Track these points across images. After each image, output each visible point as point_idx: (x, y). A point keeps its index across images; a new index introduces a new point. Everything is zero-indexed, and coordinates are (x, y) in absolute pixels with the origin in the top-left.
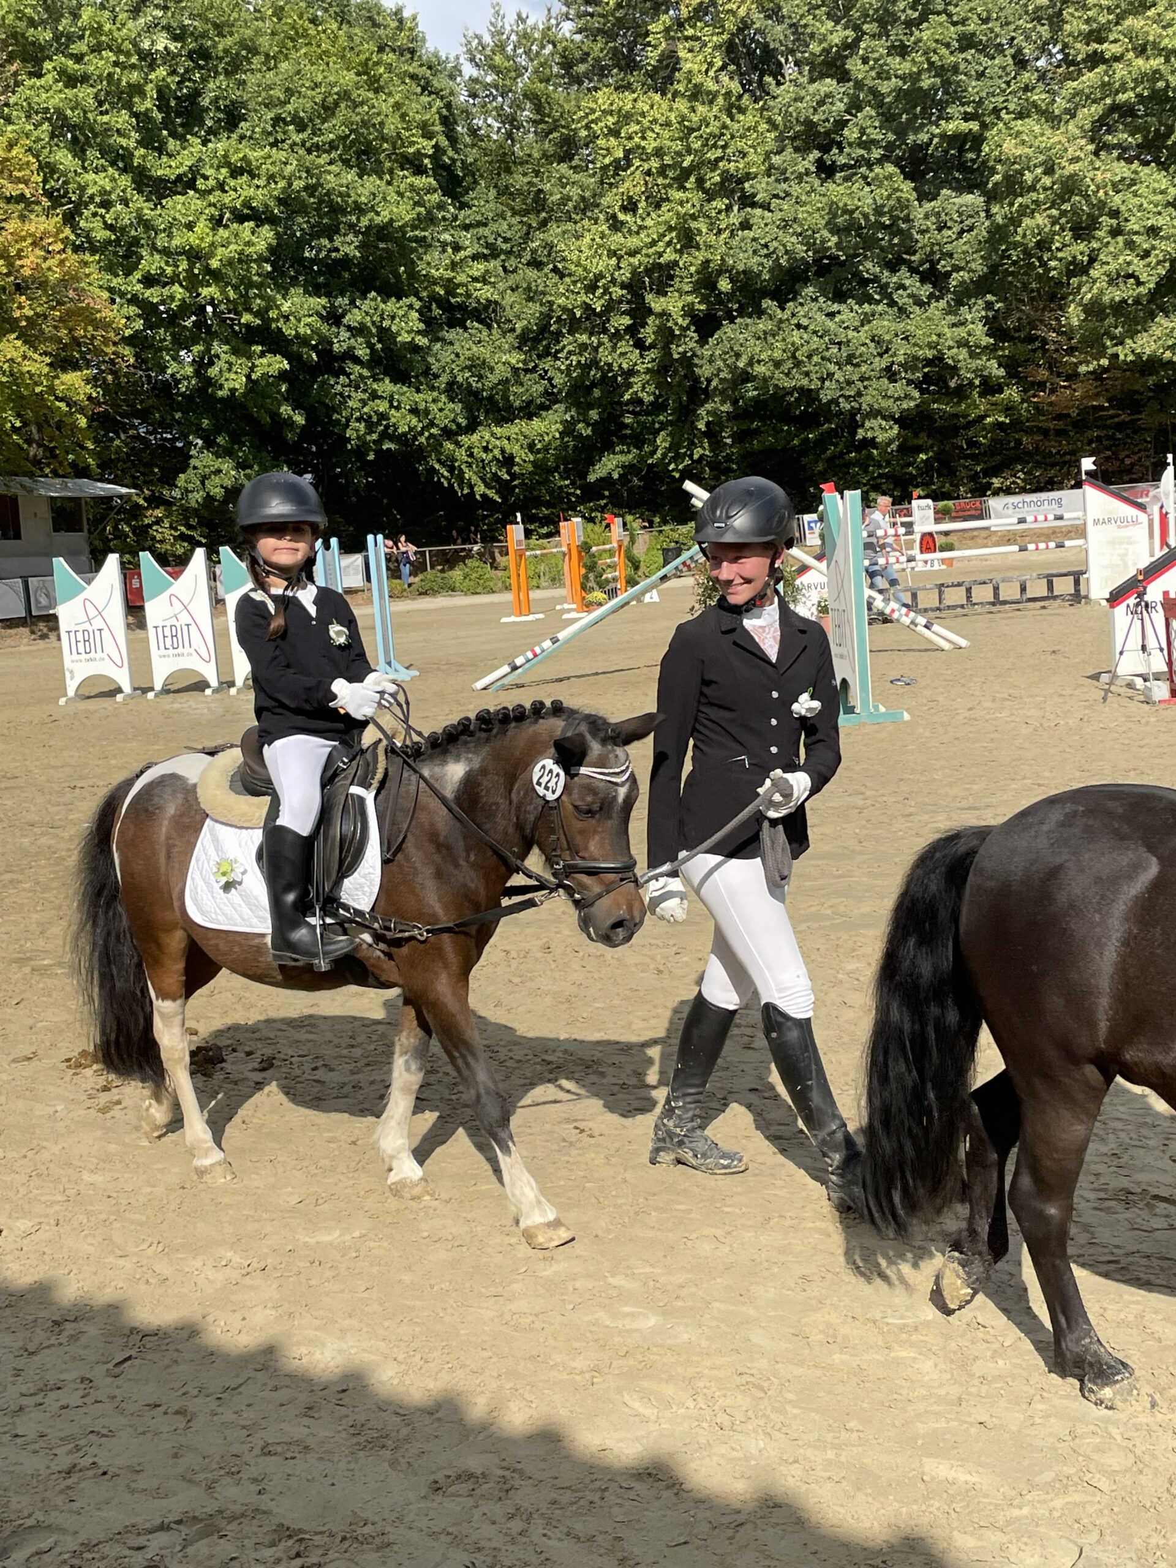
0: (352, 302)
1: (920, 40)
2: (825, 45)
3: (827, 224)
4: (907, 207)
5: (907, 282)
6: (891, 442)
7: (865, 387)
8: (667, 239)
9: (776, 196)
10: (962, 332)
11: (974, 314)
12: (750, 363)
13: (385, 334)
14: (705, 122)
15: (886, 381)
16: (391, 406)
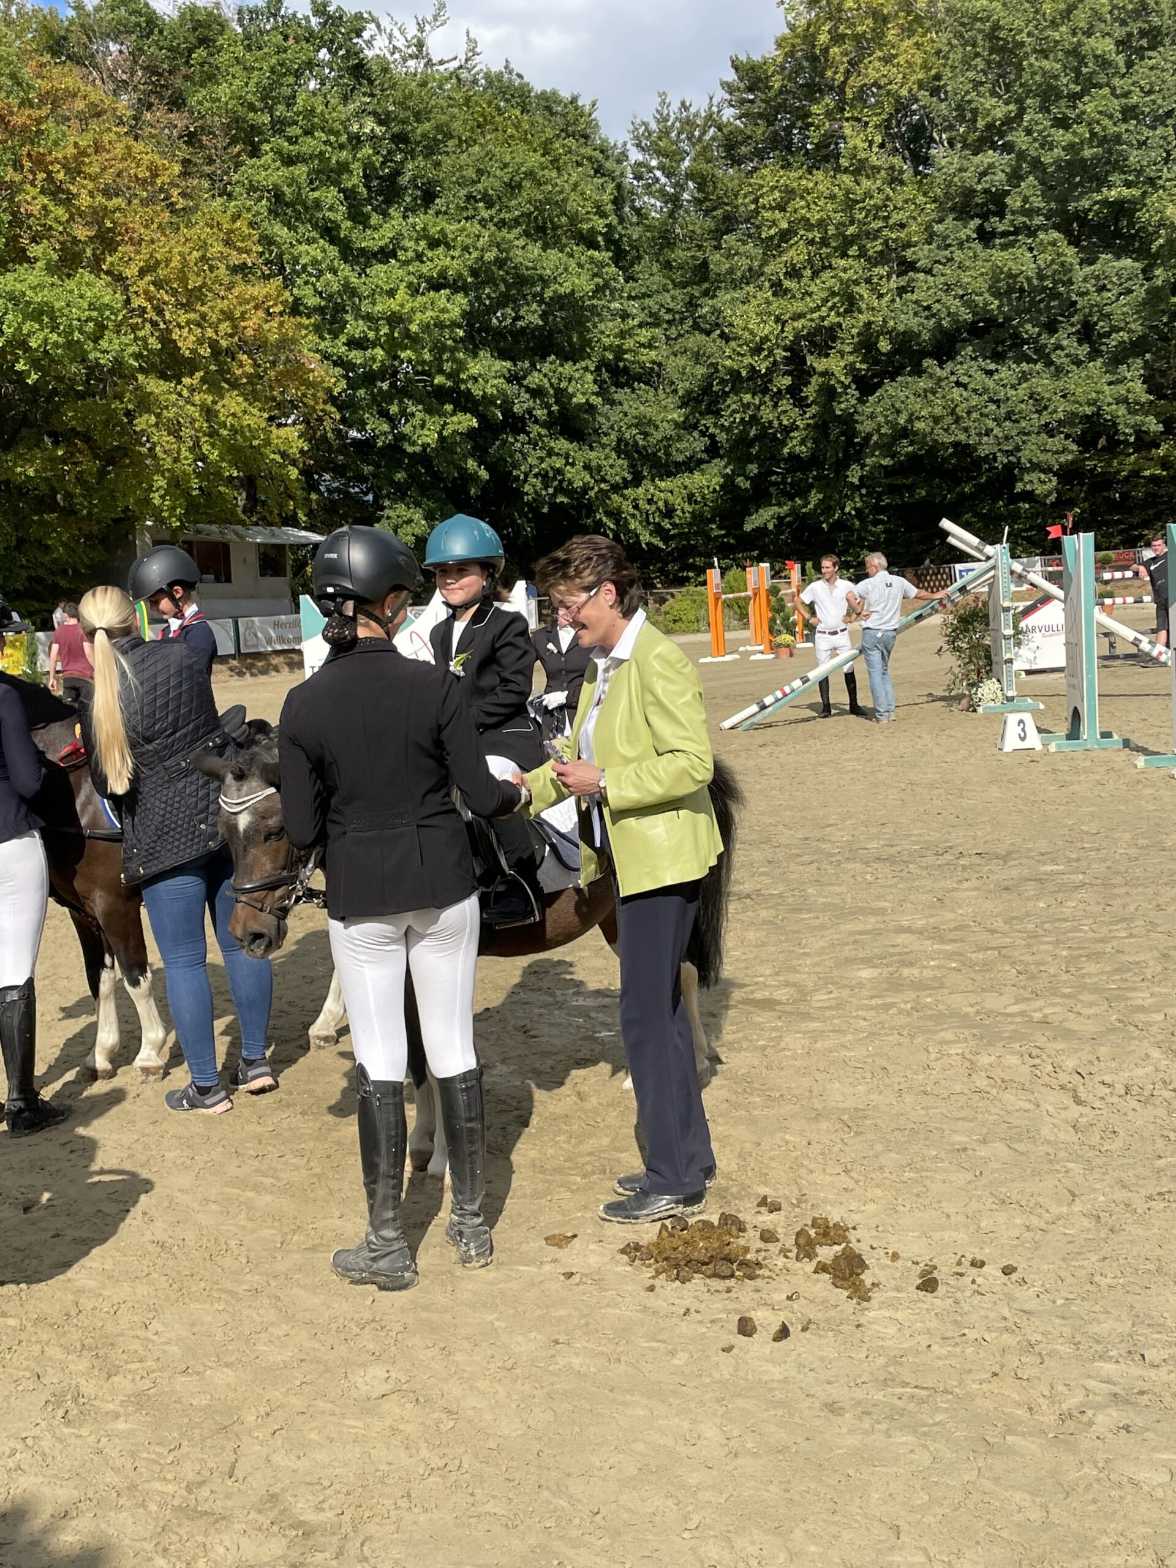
0: (533, 365)
1: (1084, 112)
2: (989, 119)
3: (990, 287)
4: (1070, 271)
5: (1065, 343)
6: (1050, 493)
7: (1024, 442)
8: (830, 304)
9: (936, 262)
10: (1121, 389)
11: (1133, 373)
12: (910, 420)
13: (561, 395)
14: (868, 195)
15: (1044, 436)
16: (567, 463)
